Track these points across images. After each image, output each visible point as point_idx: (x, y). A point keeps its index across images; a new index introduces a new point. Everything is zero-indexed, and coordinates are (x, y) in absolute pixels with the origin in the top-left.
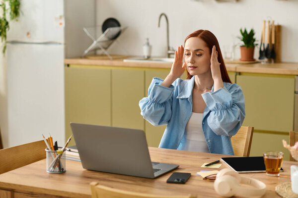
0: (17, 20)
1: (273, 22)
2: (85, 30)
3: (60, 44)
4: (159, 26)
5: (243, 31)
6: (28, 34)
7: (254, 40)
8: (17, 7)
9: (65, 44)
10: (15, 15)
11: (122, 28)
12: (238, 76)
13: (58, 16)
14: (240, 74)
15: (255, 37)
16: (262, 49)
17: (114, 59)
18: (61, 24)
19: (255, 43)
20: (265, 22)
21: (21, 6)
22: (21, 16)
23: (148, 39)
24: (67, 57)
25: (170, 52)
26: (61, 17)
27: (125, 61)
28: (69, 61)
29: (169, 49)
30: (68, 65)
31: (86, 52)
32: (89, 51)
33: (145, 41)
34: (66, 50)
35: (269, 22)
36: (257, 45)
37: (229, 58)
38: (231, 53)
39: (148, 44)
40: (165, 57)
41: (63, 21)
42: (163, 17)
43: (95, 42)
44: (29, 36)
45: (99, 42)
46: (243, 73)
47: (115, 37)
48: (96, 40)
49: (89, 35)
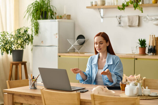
0: (37, 36)
1: (154, 35)
2: (68, 40)
3: (56, 46)
5: (140, 40)
6: (42, 42)
7: (145, 44)
8: (37, 30)
9: (59, 46)
10: (36, 33)
11: (86, 39)
12: (135, 60)
13: (55, 33)
14: (137, 59)
15: (146, 43)
16: (149, 48)
18: (57, 37)
19: (146, 45)
20: (150, 35)
21: (39, 29)
22: (39, 34)
24: (59, 52)
26: (57, 34)
27: (85, 54)
28: (60, 54)
30: (60, 56)
31: (68, 50)
32: (70, 50)
34: (59, 49)
35: (152, 36)
36: (147, 46)
37: (134, 53)
38: (135, 50)
41: (57, 36)
43: (72, 46)
44: (43, 43)
45: (74, 46)
46: (138, 58)
47: (82, 44)
48: (73, 45)
49: (70, 42)
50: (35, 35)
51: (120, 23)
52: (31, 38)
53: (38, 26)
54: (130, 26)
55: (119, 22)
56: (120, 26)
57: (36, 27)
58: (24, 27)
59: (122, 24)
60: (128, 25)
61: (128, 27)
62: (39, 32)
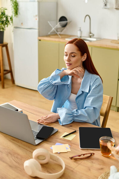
0: (17, 17)
2: (49, 22)
3: (36, 29)
4: (85, 22)
6: (22, 24)
8: (17, 10)
9: (39, 29)
10: (16, 14)
11: (68, 21)
17: (62, 38)
18: (36, 19)
22: (19, 15)
23: (80, 28)
24: (39, 36)
25: (91, 35)
26: (36, 16)
28: (40, 38)
29: (90, 33)
30: (40, 40)
31: (49, 33)
32: (51, 33)
33: (79, 29)
34: (39, 32)
39: (80, 30)
40: (88, 37)
41: (37, 18)
42: (88, 17)
43: (53, 29)
45: (55, 29)
47: (64, 26)
48: (54, 27)
49: (50, 25)
50: (15, 16)
51: (106, 5)
52: (9, 19)
53: (18, 6)
54: (117, 9)
55: (105, 3)
56: (106, 8)
57: (15, 7)
58: (2, 8)
59: (108, 6)
60: (115, 7)
61: (115, 9)
62: (18, 13)
